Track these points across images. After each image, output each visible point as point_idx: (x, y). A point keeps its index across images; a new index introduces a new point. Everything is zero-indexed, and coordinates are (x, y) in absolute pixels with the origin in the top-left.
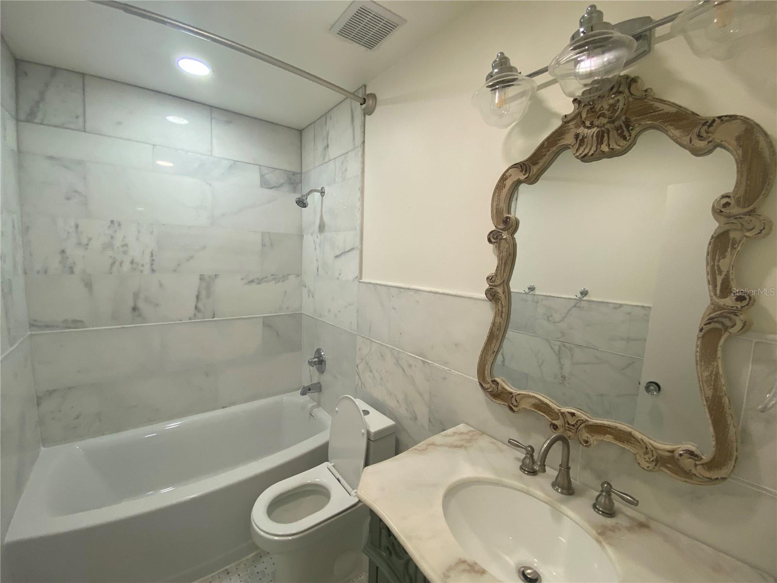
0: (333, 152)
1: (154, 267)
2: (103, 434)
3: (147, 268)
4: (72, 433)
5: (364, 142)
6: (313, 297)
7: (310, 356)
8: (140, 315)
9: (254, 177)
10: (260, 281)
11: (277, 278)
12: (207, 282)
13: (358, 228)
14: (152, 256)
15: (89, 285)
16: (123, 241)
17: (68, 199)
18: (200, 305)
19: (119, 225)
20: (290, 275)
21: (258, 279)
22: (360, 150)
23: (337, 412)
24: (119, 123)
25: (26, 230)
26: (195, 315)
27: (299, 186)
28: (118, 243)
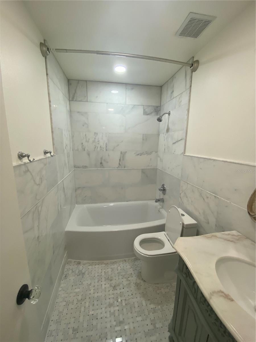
0: (175, 94)
1: (107, 149)
2: (92, 204)
3: (105, 149)
4: (84, 202)
5: (191, 86)
6: (162, 161)
7: (160, 187)
8: (102, 165)
9: (140, 110)
10: (141, 154)
11: (148, 153)
12: (123, 154)
13: (185, 129)
14: (106, 145)
15: (89, 154)
16: (98, 139)
17: (83, 126)
18: (121, 164)
19: (97, 134)
20: (153, 152)
21: (140, 153)
22: (189, 90)
24: (97, 97)
25: (73, 137)
26: (119, 167)
27: (159, 112)
28: (96, 140)
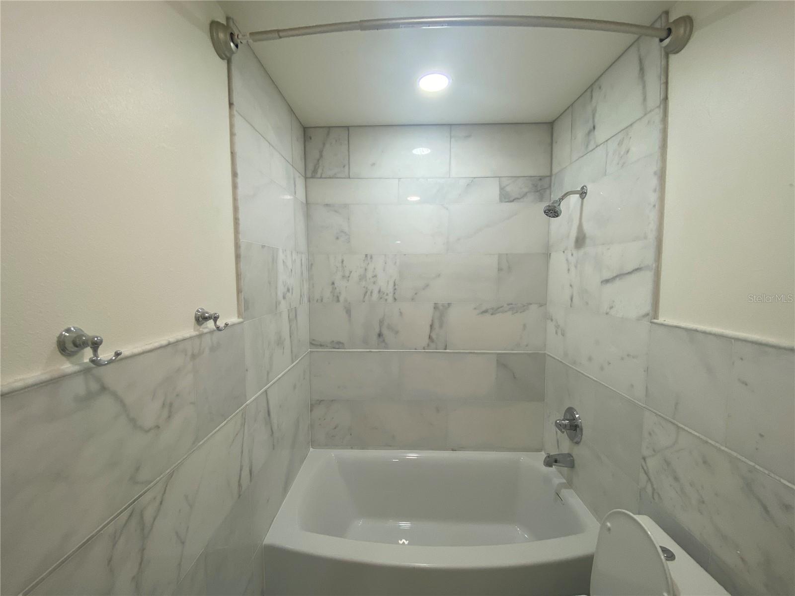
0: (601, 134)
1: (397, 296)
2: (352, 448)
3: (390, 298)
4: (332, 441)
5: (666, 98)
6: (563, 335)
7: (558, 416)
8: (384, 341)
9: (493, 191)
10: (494, 311)
11: (515, 308)
12: (441, 310)
13: (652, 236)
14: (395, 285)
15: (348, 312)
16: (374, 272)
17: (337, 238)
18: (434, 336)
19: (371, 258)
20: (531, 304)
21: (492, 309)
23: (609, 529)
24: (373, 164)
25: (310, 266)
26: (428, 345)
27: (548, 191)
28: (369, 275)
